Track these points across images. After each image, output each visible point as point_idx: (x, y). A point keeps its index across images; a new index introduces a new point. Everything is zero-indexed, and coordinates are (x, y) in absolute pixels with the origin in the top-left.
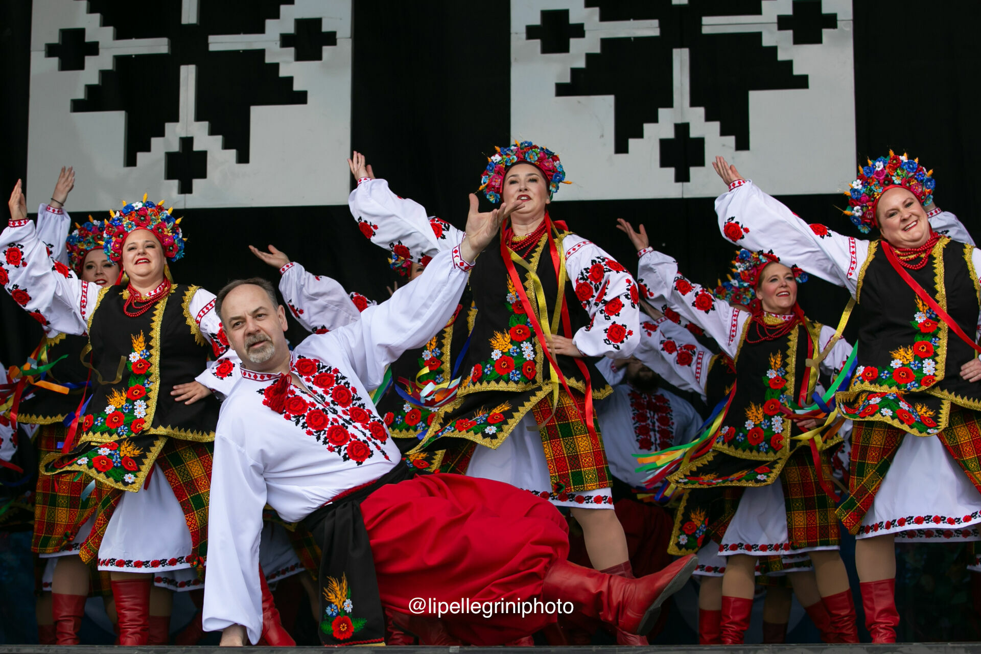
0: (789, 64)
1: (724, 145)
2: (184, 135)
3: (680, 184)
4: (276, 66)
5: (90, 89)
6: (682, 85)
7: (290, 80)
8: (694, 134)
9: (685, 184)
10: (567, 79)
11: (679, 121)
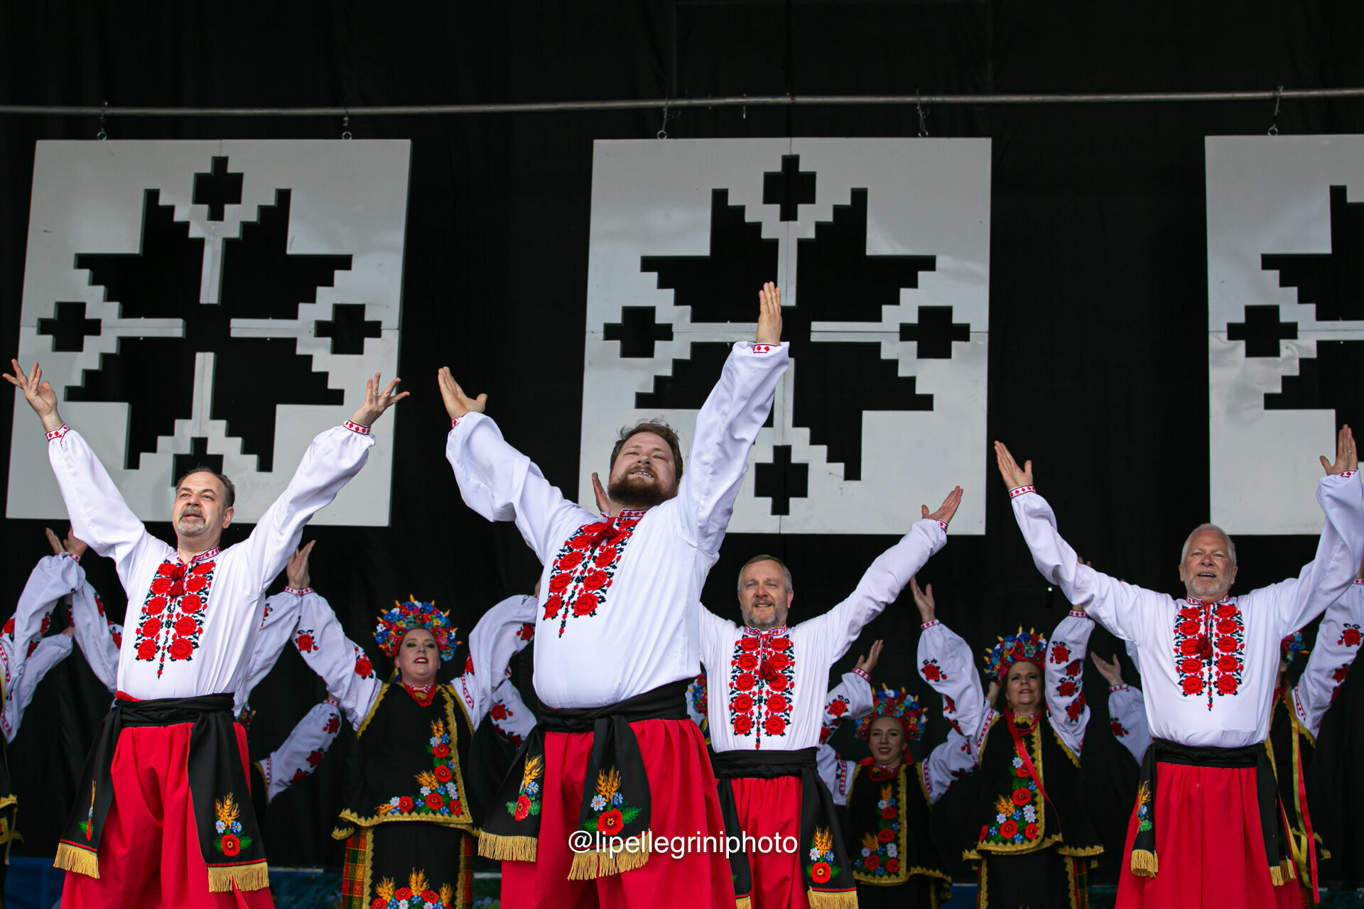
0: (911, 381)
1: (830, 474)
2: (197, 435)
3: (777, 517)
4: (309, 359)
5: (88, 374)
6: (784, 401)
7: (324, 376)
8: (795, 459)
9: (783, 517)
10: (650, 389)
11: (779, 444)
